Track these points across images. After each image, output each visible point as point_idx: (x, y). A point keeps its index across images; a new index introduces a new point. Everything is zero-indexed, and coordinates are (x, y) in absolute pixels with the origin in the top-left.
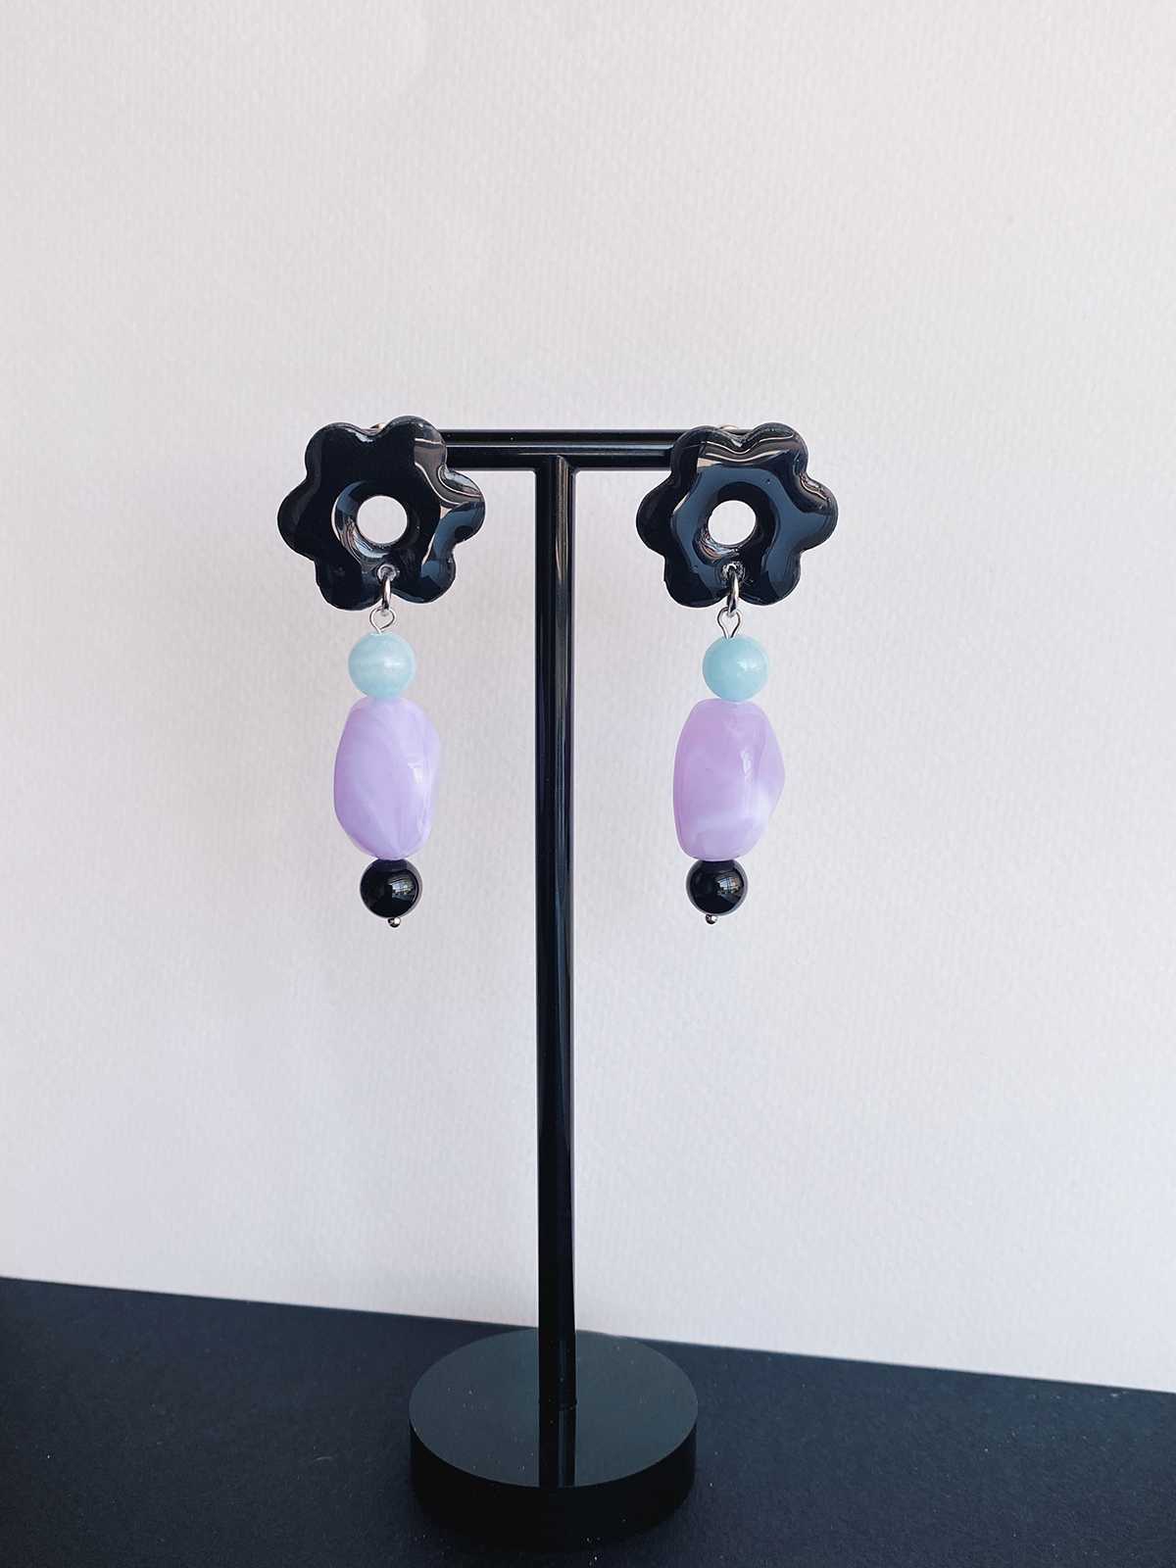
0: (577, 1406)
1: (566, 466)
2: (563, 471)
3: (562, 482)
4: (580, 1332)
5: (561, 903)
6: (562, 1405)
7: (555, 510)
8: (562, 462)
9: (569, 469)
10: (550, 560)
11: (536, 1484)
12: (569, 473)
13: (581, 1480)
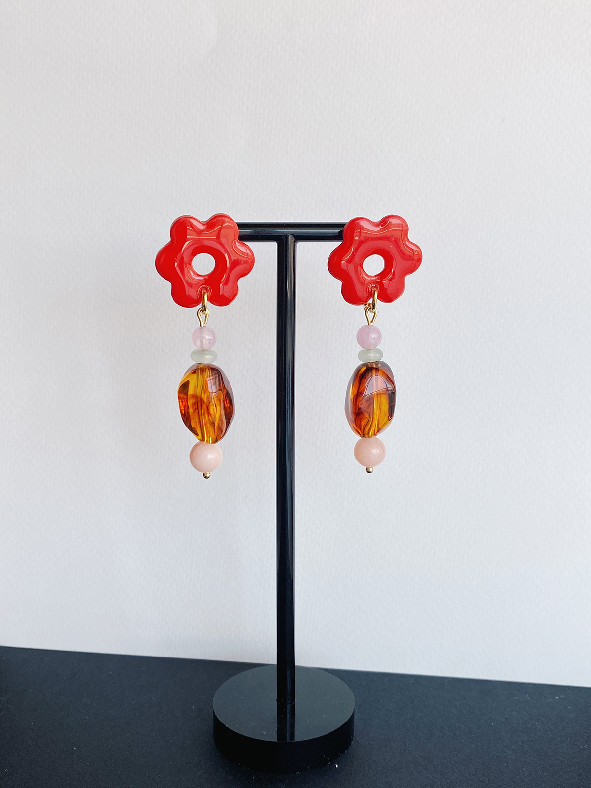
0: (295, 702)
1: (292, 240)
2: (291, 242)
3: (291, 248)
4: (296, 666)
6: (288, 702)
7: (286, 266)
9: (294, 241)
11: (275, 740)
12: (294, 243)
13: (297, 739)
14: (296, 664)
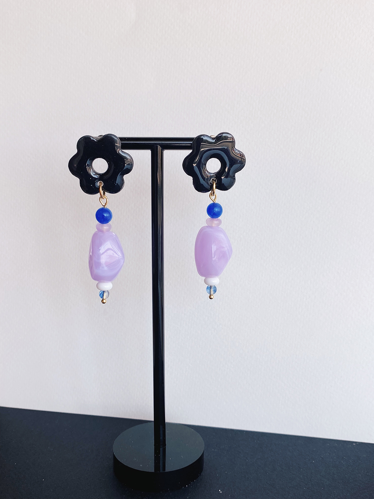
0: (166, 446)
1: (160, 148)
2: (159, 150)
3: (159, 154)
4: (167, 423)
5: (160, 287)
6: (161, 446)
7: (157, 162)
8: (159, 148)
9: (161, 149)
10: (155, 178)
11: (153, 471)
12: (161, 151)
13: (167, 470)
14: (166, 421)
